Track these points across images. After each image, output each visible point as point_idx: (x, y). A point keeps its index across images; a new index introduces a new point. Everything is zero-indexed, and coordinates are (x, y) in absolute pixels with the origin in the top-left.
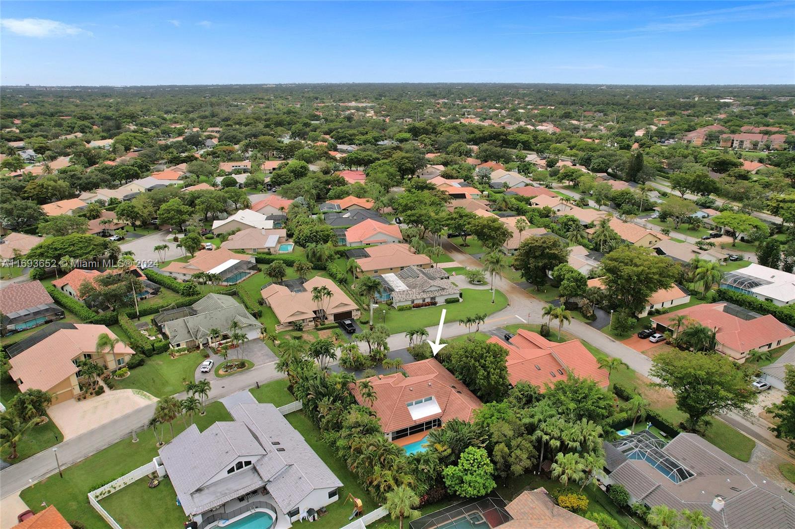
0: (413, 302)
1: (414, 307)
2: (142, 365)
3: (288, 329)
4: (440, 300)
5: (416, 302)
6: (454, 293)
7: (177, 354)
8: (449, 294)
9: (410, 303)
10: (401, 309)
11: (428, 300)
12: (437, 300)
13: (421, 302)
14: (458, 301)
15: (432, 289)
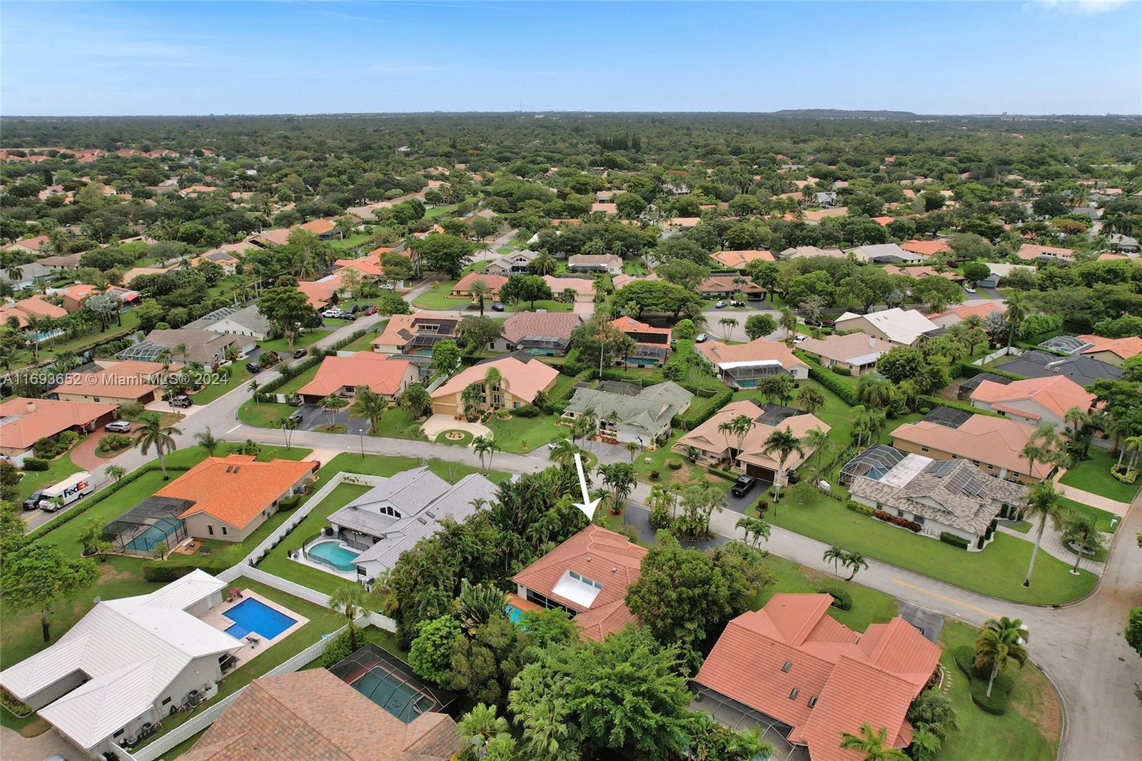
0: (879, 506)
1: (877, 516)
2: (530, 417)
3: (683, 453)
4: (932, 529)
5: (885, 509)
6: (962, 529)
7: (562, 423)
8: (951, 526)
9: (874, 506)
10: (853, 508)
11: (910, 518)
12: (927, 526)
13: (894, 513)
14: (965, 547)
15: (927, 502)
